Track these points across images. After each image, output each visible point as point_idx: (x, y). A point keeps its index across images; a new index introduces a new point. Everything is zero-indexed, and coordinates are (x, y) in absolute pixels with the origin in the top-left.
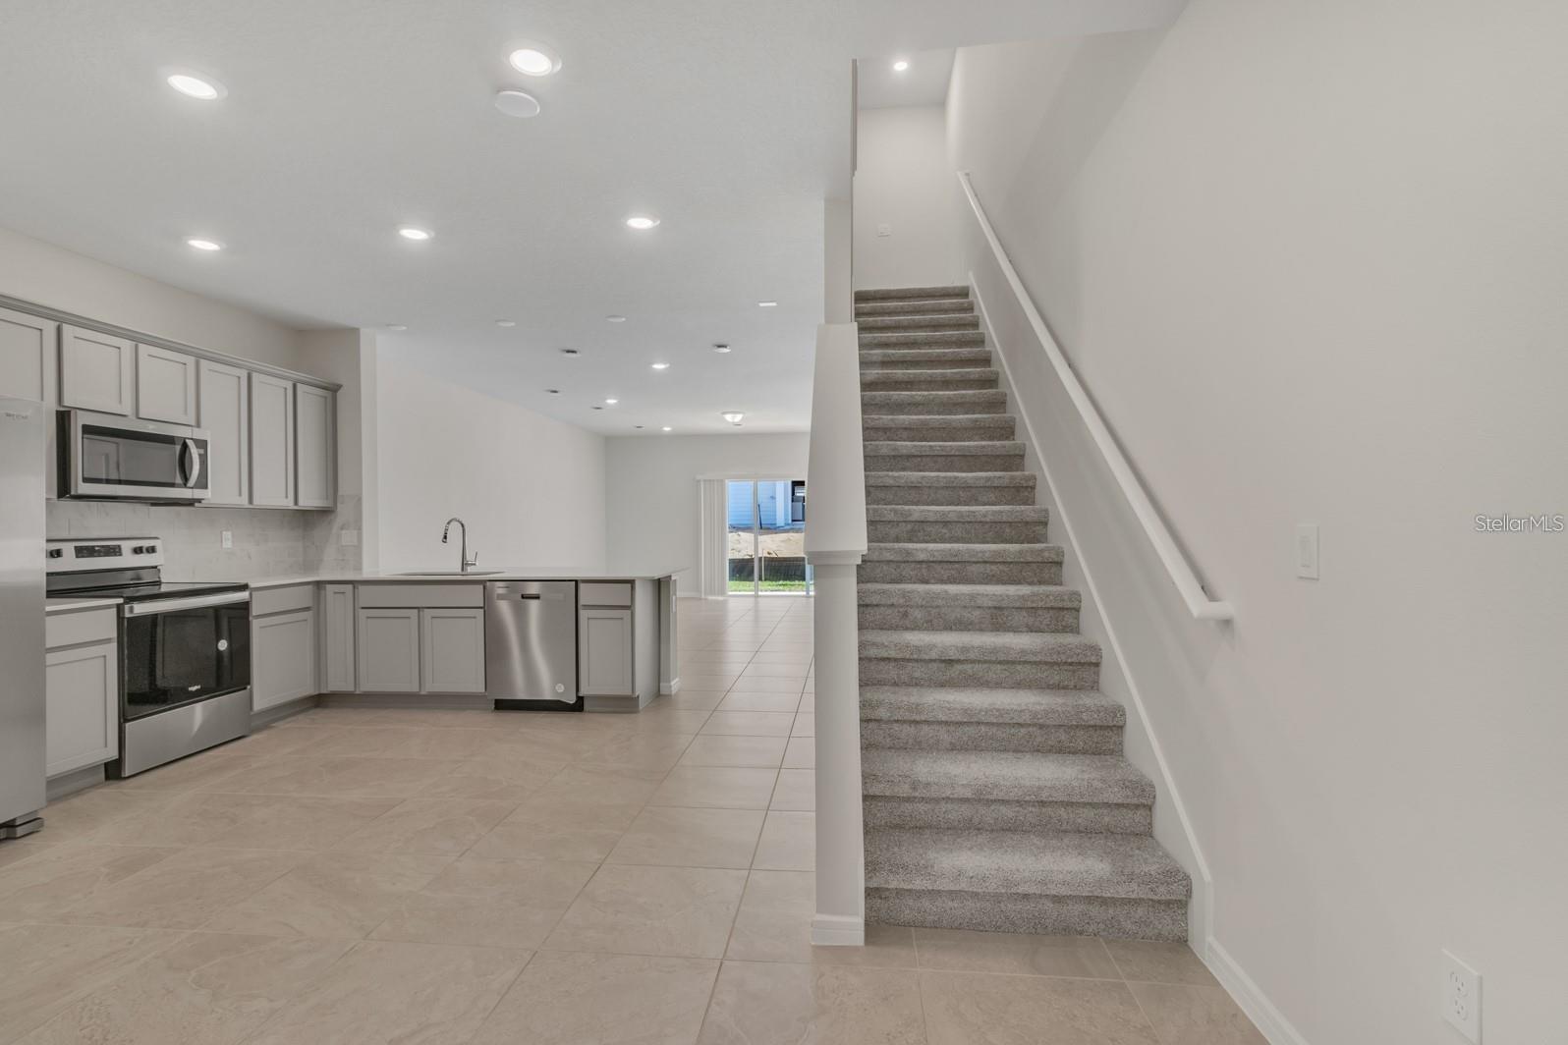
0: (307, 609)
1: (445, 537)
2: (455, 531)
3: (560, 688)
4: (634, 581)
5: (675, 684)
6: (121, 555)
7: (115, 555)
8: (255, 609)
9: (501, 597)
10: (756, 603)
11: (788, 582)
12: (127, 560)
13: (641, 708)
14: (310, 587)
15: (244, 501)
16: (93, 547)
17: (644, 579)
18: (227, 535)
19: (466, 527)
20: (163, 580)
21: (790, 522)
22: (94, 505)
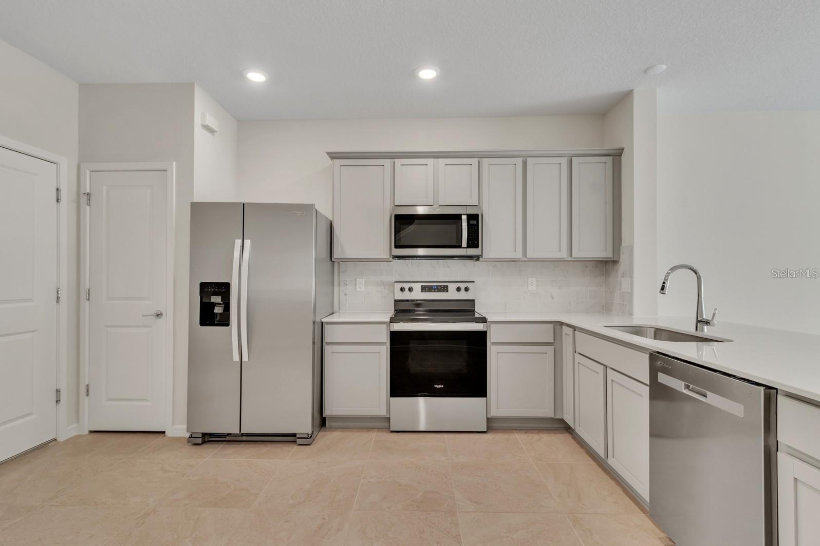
1: (663, 288)
6: (447, 291)
7: (444, 292)
8: (491, 339)
12: (451, 295)
14: (552, 326)
16: (433, 286)
18: (532, 280)
22: (441, 261)
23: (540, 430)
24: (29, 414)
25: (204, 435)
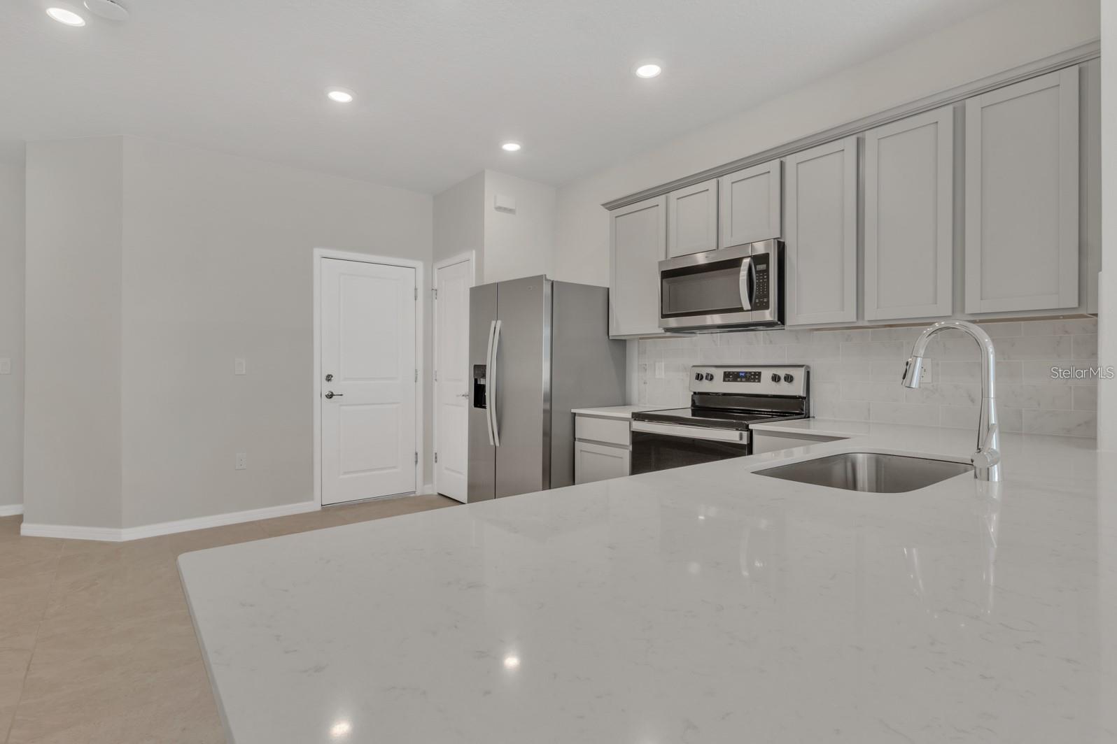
6: (759, 381)
7: (754, 381)
12: (764, 387)
16: (738, 373)
24: (394, 467)
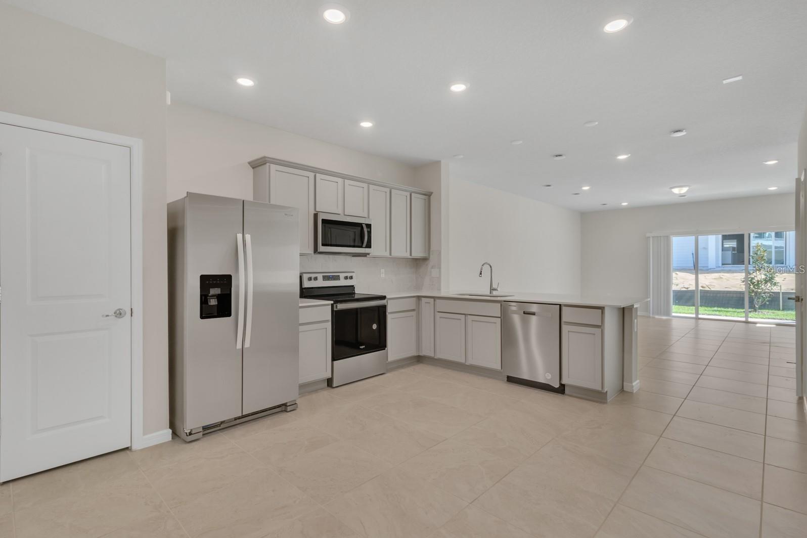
0: (413, 310)
1: (481, 274)
2: (486, 269)
3: (549, 376)
4: (604, 307)
5: (636, 385)
7: (337, 280)
8: (389, 310)
9: (515, 312)
10: (697, 325)
11: (723, 309)
12: (342, 282)
13: (608, 401)
14: (415, 299)
15: (387, 254)
16: (330, 276)
17: (612, 307)
18: (383, 270)
19: (493, 268)
20: (356, 292)
21: (720, 265)
22: (331, 256)
23: (402, 367)
25: (205, 428)
